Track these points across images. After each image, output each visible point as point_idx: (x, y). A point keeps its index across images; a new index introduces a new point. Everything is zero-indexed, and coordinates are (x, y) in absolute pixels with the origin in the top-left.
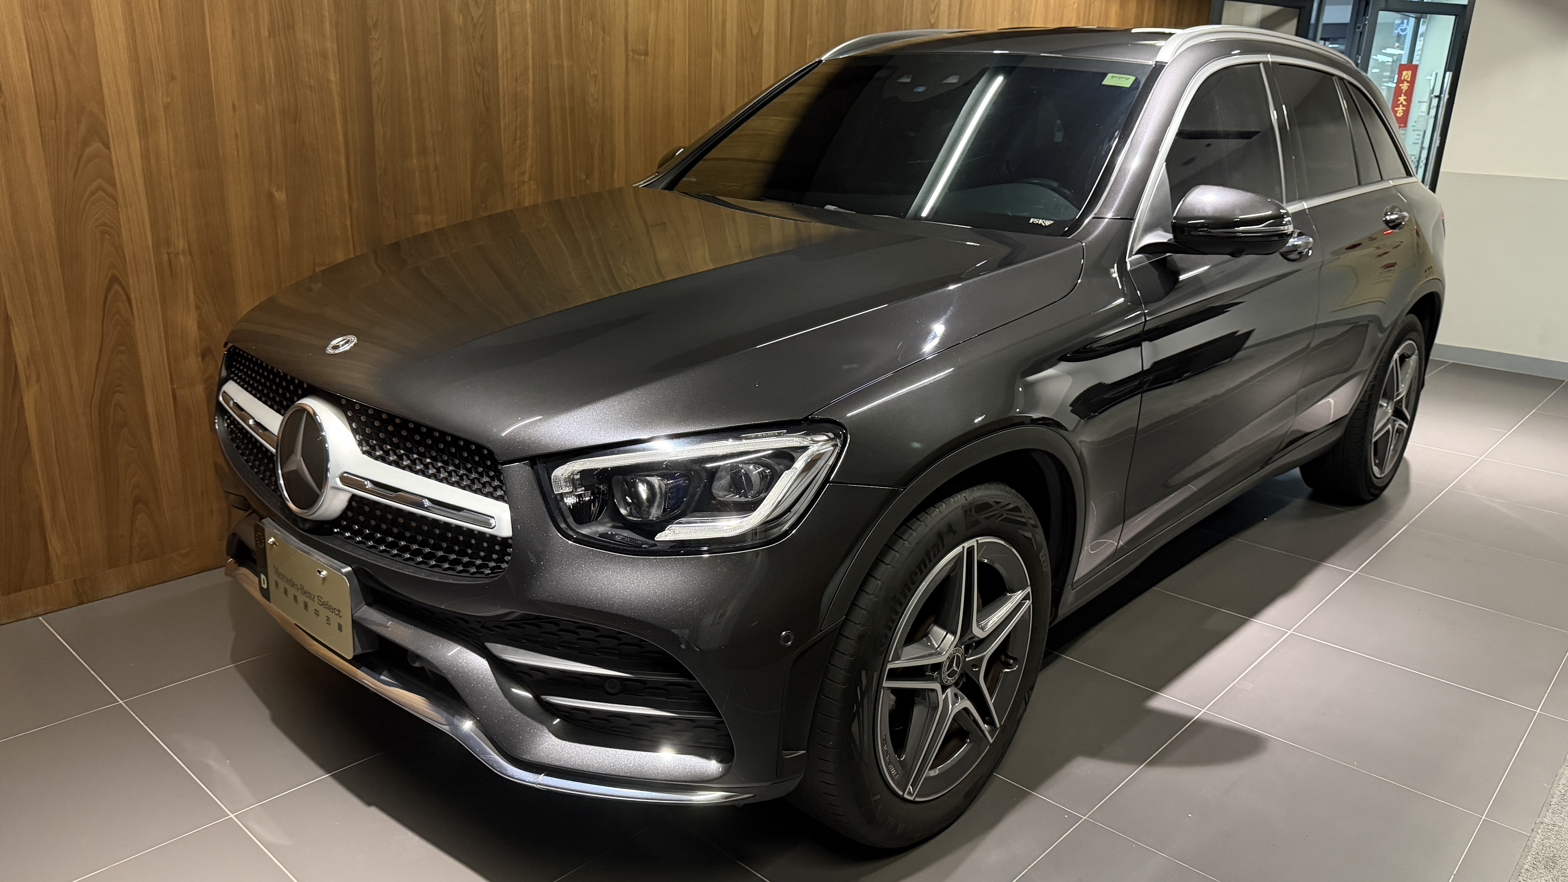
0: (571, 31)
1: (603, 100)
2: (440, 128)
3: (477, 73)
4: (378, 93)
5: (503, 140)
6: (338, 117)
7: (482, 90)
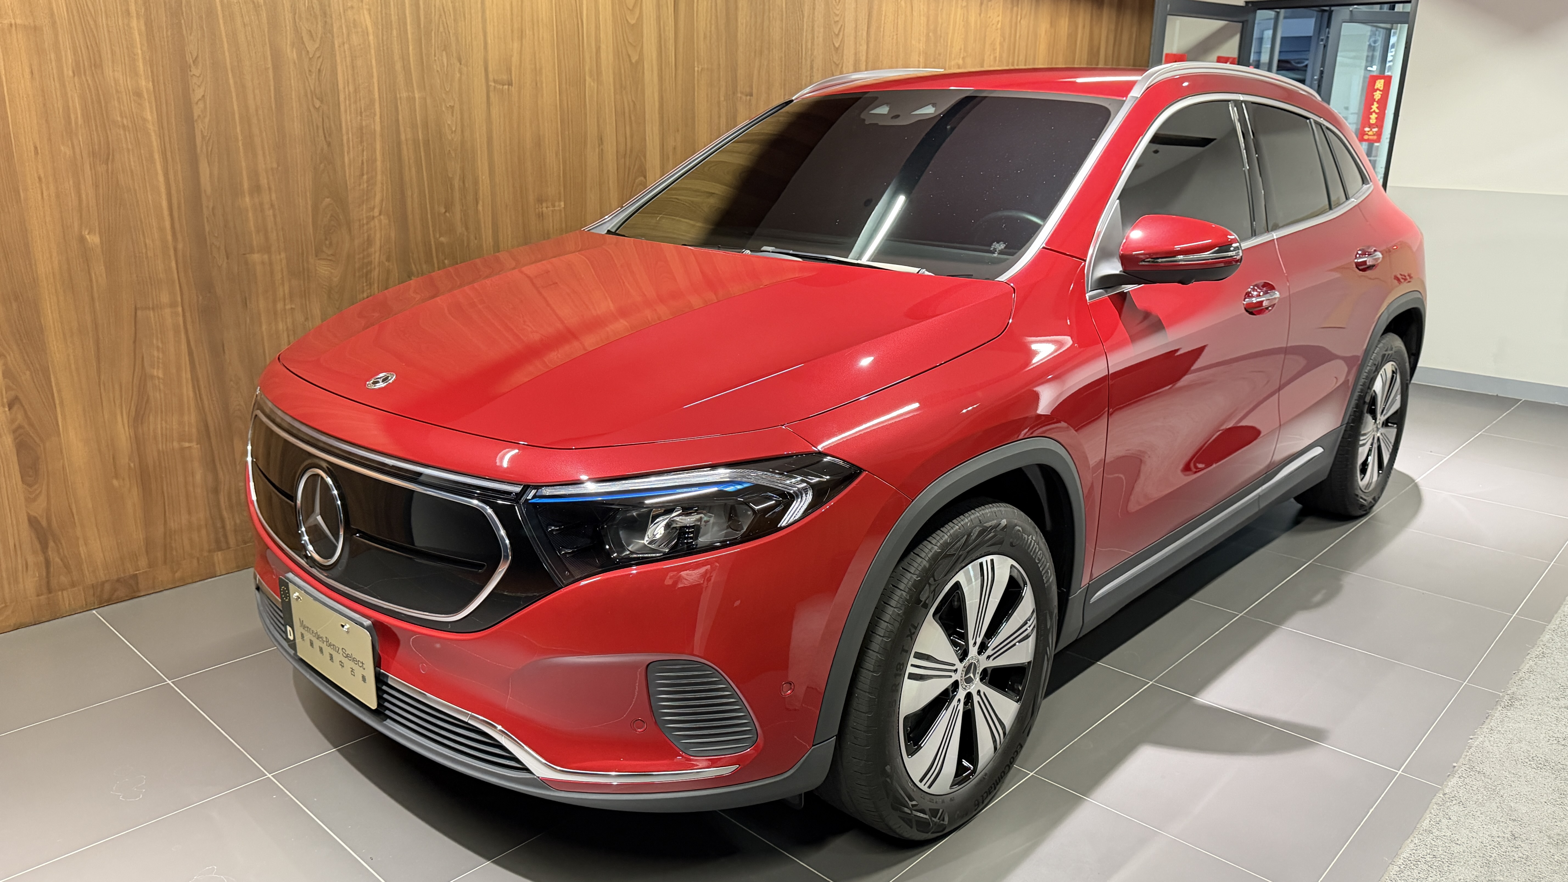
0: (423, 63)
1: (462, 131)
2: (275, 165)
3: (314, 106)
4: (202, 131)
5: (347, 175)
6: (157, 156)
7: (321, 124)
